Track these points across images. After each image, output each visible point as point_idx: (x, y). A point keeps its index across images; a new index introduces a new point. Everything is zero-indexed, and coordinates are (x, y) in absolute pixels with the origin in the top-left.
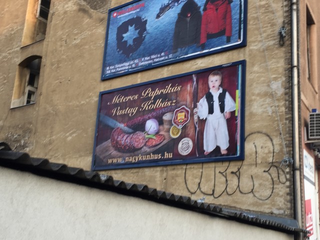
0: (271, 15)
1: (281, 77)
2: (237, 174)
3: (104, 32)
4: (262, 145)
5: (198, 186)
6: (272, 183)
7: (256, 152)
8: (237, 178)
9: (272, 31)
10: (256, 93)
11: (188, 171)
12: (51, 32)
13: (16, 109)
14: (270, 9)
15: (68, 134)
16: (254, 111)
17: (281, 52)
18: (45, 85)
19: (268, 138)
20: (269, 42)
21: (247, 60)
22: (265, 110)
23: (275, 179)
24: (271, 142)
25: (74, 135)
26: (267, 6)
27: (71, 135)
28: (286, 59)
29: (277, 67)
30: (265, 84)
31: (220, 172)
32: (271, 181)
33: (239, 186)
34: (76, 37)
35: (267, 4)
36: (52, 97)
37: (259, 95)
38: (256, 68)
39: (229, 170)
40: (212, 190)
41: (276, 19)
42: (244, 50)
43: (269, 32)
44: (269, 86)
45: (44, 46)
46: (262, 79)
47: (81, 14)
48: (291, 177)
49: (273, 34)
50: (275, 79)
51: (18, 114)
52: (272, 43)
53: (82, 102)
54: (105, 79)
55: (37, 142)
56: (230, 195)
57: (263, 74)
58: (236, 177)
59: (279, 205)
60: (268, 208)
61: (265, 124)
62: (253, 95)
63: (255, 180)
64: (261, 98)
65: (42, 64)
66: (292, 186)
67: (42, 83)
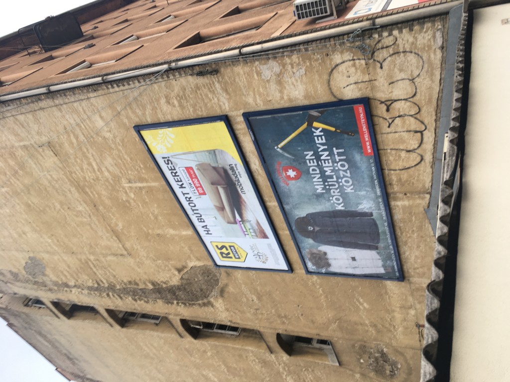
0: (188, 92)
1: (256, 67)
2: (389, 104)
3: (240, 271)
4: (345, 77)
5: (411, 153)
6: (396, 55)
7: (356, 83)
8: (395, 103)
9: (205, 88)
10: (279, 95)
11: (392, 167)
12: (250, 324)
13: (340, 360)
14: (181, 93)
15: (361, 307)
16: (302, 94)
17: (227, 72)
18: (307, 330)
19: (334, 71)
20: (218, 90)
21: (242, 111)
22: (299, 81)
23: (391, 52)
24: (339, 66)
25: (361, 300)
26: (178, 98)
27: (362, 304)
28: (234, 65)
29: (244, 74)
30: (267, 86)
31: (389, 127)
32: (394, 56)
33: (406, 100)
34: (251, 299)
35: (176, 98)
36: (320, 324)
37: (281, 92)
38: (250, 100)
39: (385, 115)
40: (416, 134)
41: (190, 85)
42: (231, 116)
43: (206, 91)
44: (268, 81)
45: (266, 331)
46: (261, 89)
47: (226, 295)
48: (386, 30)
49: (207, 85)
50: (259, 74)
51: (345, 358)
52: (217, 85)
53: (321, 292)
54: (291, 269)
55: (375, 340)
56: (419, 109)
57: (256, 90)
58: (393, 105)
59: (429, 40)
60: (435, 54)
61: (316, 77)
62: (282, 98)
63: (395, 79)
64: (285, 88)
65: (285, 333)
66: (399, 25)
67: (305, 333)
